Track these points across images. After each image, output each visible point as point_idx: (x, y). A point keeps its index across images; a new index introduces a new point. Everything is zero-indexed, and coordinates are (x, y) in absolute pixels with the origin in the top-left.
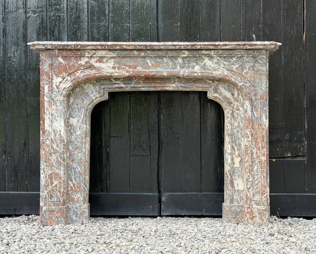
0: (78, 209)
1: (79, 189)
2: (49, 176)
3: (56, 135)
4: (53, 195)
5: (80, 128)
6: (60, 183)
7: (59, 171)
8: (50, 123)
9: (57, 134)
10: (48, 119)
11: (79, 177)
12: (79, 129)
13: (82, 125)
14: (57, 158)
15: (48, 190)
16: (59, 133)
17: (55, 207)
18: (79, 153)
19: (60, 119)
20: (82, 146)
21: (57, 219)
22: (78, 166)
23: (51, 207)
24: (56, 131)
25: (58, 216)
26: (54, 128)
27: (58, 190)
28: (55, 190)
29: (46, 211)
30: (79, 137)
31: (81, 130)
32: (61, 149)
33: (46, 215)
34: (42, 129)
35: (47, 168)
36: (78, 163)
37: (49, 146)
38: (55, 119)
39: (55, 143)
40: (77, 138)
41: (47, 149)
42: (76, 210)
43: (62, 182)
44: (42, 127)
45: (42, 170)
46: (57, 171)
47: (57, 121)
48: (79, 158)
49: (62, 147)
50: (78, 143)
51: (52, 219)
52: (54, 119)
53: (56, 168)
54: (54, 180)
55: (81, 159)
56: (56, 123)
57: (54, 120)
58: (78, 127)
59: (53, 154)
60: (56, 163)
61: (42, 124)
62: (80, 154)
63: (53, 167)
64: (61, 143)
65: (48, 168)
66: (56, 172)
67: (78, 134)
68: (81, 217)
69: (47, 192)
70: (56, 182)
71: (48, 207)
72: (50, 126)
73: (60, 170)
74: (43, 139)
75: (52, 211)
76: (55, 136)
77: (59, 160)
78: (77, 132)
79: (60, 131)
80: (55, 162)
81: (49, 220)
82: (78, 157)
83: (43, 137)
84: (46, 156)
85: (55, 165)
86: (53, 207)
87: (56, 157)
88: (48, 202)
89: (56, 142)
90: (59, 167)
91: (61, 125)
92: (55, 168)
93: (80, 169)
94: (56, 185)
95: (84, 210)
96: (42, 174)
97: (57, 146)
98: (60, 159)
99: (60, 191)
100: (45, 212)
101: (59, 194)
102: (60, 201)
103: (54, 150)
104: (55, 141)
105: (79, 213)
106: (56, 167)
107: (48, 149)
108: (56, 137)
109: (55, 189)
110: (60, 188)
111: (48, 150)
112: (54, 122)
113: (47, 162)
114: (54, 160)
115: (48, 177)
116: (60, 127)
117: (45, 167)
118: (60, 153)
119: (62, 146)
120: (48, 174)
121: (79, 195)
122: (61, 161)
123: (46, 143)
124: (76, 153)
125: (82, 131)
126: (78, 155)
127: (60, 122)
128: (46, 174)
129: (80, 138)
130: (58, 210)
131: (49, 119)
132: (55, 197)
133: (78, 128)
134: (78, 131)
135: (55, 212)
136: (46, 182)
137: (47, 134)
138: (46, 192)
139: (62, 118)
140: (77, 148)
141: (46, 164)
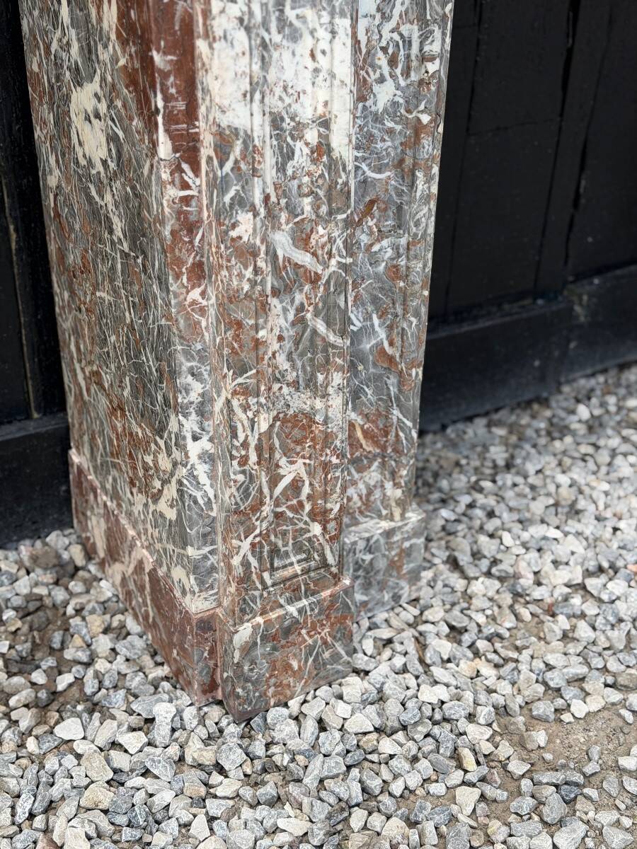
0: (378, 549)
1: (376, 443)
2: (259, 449)
3: (290, 155)
4: (280, 543)
5: (393, 62)
6: (326, 466)
7: (319, 404)
8: (256, 67)
9: (299, 145)
10: (241, 36)
11: (378, 378)
12: (386, 70)
13: (412, 31)
14: (300, 321)
15: (257, 532)
16: (312, 136)
17: (300, 604)
18: (382, 235)
19: (326, 18)
20: (412, 185)
21: (311, 660)
22: (375, 316)
23: (280, 612)
24: (288, 124)
25: (320, 642)
26: (278, 106)
27: (308, 507)
28: (290, 514)
29: (255, 644)
30: (390, 124)
31: (398, 71)
32: (330, 255)
33: (253, 662)
34: (170, 119)
35: (246, 408)
36: (375, 300)
37: (255, 254)
38: (283, 23)
39: (284, 216)
40: (370, 138)
41: (240, 276)
42: (368, 557)
43: (335, 460)
44: (167, 99)
45: (193, 416)
46: (300, 402)
47: (295, 36)
48: (381, 268)
49: (339, 242)
50: (380, 171)
51: (288, 667)
52: (273, 26)
53: (295, 385)
54: (283, 461)
55: (395, 272)
56: (287, 55)
57: (277, 38)
58: (385, 50)
59: (274, 301)
60: (290, 357)
61: (165, 75)
62: (385, 243)
63: (276, 386)
64: (330, 213)
65: (252, 401)
66: (291, 412)
67: (380, 106)
68: (392, 582)
69: (253, 545)
70: (294, 467)
71: (260, 620)
72: (257, 96)
73: (325, 396)
74: (186, 200)
75: (287, 632)
76: (281, 168)
77: (315, 332)
78: (376, 88)
79: (325, 123)
80: (288, 345)
81: (273, 680)
82: (374, 263)
83: (185, 186)
84: (239, 324)
85: (286, 365)
86: (292, 609)
87: (291, 317)
88: (257, 593)
89: (292, 210)
90: (320, 377)
91: (333, 76)
92: (285, 390)
93: (382, 334)
94: (296, 486)
95: (407, 544)
96: (195, 438)
97: (302, 239)
98: (321, 327)
99: (320, 515)
100: (249, 648)
101: (316, 529)
102: (325, 564)
103: (276, 270)
104: (283, 202)
105: (382, 564)
106: (291, 376)
107: (249, 273)
108: (290, 172)
109: (291, 508)
110: (325, 495)
111: (246, 287)
112: (275, 55)
113: (241, 370)
114: (280, 338)
115: (253, 457)
116: (322, 95)
117: (235, 403)
118: (328, 282)
119: (336, 234)
120: (253, 442)
121: (373, 475)
122: (332, 338)
123: (233, 234)
124: (364, 239)
125: (414, 77)
126: (376, 248)
127: (324, 45)
128: (245, 445)
129: (391, 132)
130: (320, 614)
131: (248, 29)
132: (290, 548)
133: (382, 60)
134: (381, 80)
135: (304, 631)
136: (247, 489)
137: (236, 167)
138: (246, 545)
139: (343, 14)
140: (372, 202)
141: (240, 380)
